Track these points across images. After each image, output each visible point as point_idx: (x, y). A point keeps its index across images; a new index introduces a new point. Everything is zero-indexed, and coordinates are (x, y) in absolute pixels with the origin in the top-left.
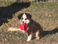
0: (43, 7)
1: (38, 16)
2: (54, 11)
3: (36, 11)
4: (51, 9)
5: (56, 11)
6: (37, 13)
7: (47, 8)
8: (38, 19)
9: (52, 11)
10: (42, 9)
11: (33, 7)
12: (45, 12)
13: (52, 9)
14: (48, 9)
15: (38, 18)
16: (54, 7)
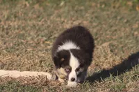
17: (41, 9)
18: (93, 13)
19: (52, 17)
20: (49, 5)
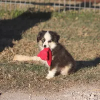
0: (74, 19)
1: (65, 36)
2: (93, 27)
3: (62, 26)
4: (88, 22)
5: (97, 26)
6: (63, 30)
7: (82, 21)
8: (65, 41)
9: (89, 26)
10: (73, 23)
11: (56, 19)
12: (77, 28)
13: (90, 24)
14: (82, 24)
15: (66, 39)
16: (94, 20)
17: (64, 22)
18: (95, 24)
19: (70, 26)
20: (69, 19)
